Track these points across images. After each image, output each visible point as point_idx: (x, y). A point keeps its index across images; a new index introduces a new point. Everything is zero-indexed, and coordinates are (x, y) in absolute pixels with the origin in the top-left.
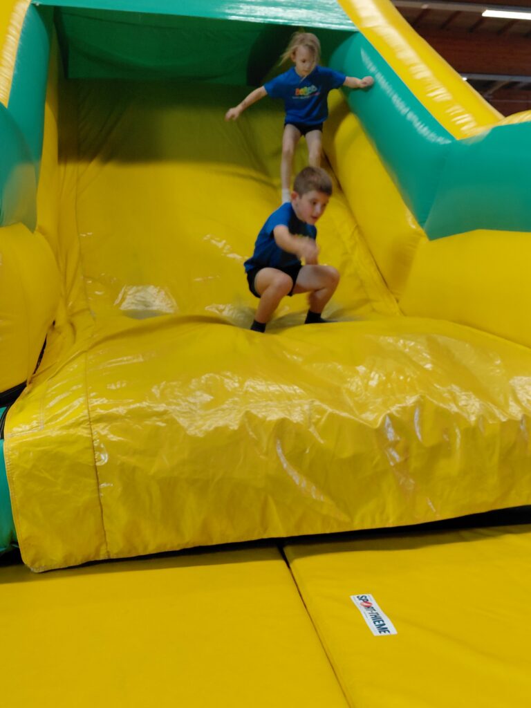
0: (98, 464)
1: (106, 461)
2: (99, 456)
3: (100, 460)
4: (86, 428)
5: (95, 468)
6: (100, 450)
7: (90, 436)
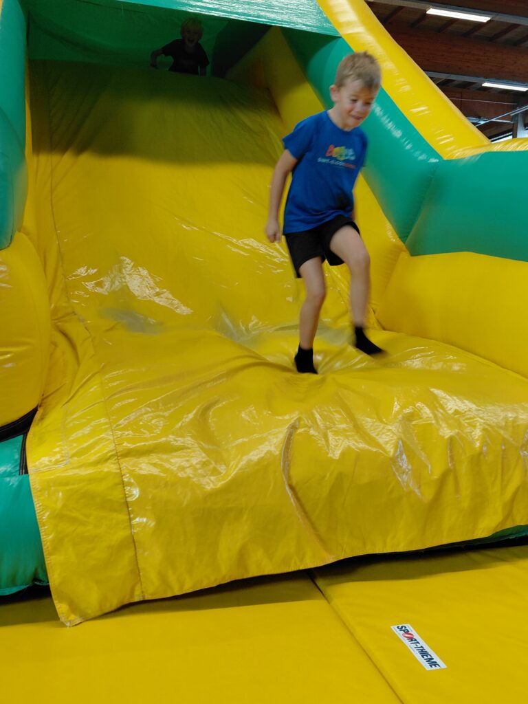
0: (129, 500)
1: (137, 496)
2: (129, 491)
3: (131, 496)
4: (114, 464)
5: (127, 504)
6: (130, 484)
7: (119, 471)
